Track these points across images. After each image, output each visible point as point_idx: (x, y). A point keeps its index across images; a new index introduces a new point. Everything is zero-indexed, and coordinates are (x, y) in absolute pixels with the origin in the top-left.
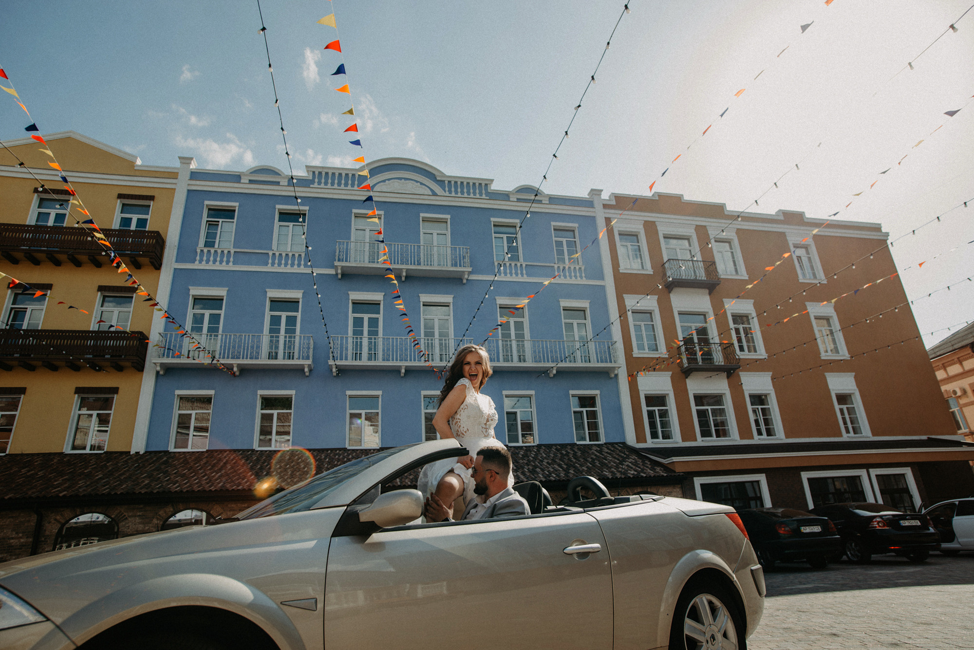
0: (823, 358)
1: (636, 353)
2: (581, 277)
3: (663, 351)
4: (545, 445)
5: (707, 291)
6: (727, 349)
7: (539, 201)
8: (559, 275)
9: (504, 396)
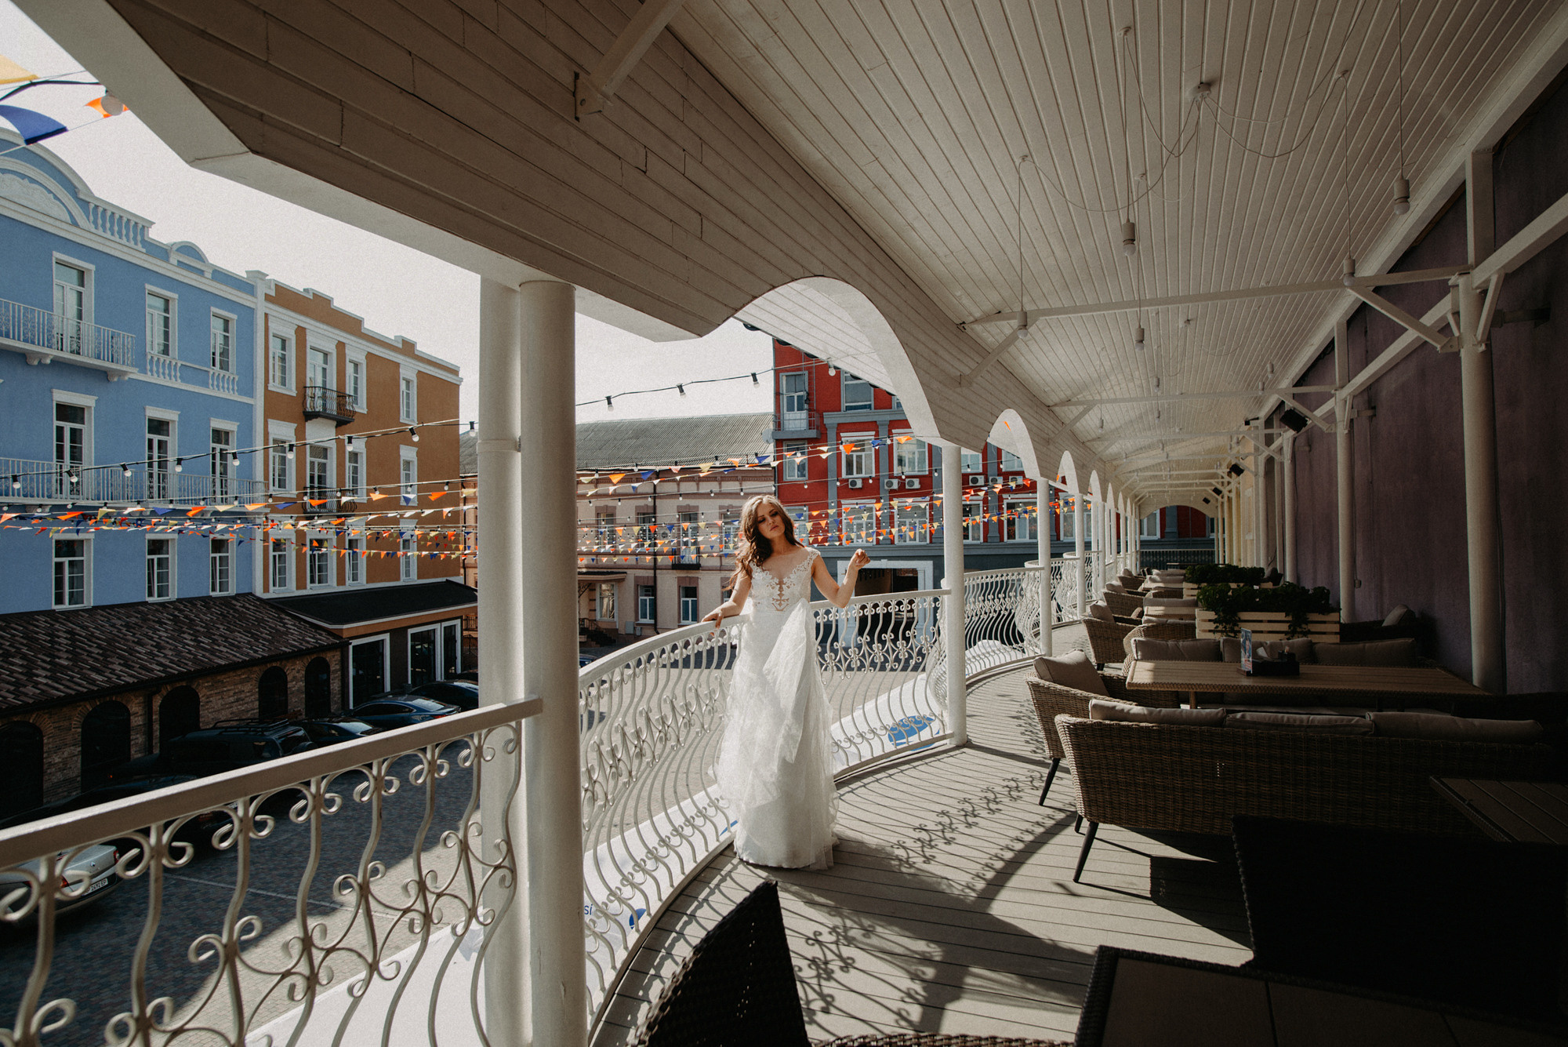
0: (401, 505)
1: (271, 491)
2: (233, 391)
5: (334, 423)
7: (201, 272)
8: (213, 385)
9: (147, 541)
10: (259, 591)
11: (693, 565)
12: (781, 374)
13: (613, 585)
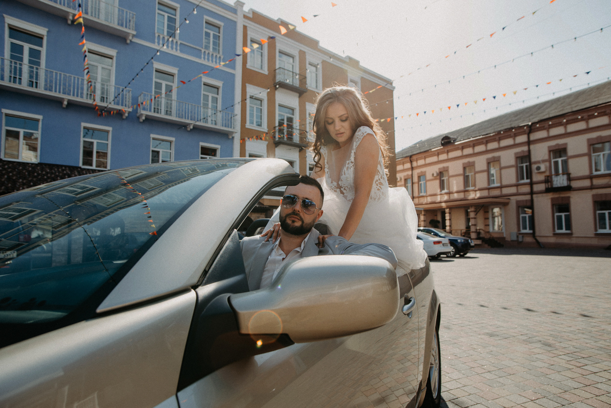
1: (248, 125)
2: (220, 64)
3: (265, 128)
5: (298, 95)
8: (204, 58)
9: (151, 139)
11: (564, 187)
13: (500, 208)
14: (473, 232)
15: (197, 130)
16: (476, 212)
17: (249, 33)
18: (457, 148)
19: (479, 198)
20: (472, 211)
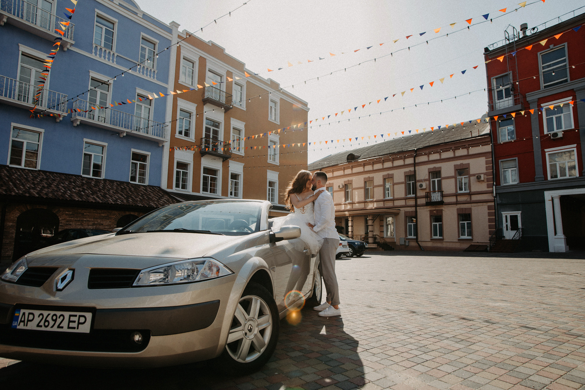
0: (268, 162)
1: (177, 135)
2: (154, 77)
3: (192, 138)
4: (109, 180)
5: (224, 110)
6: (227, 145)
7: (136, 14)
8: (139, 71)
9: (84, 142)
10: (164, 186)
11: (439, 202)
12: (492, 78)
13: (393, 217)
14: (370, 237)
15: (131, 137)
16: (373, 220)
17: (182, 51)
18: (359, 165)
19: (376, 209)
20: (369, 220)
